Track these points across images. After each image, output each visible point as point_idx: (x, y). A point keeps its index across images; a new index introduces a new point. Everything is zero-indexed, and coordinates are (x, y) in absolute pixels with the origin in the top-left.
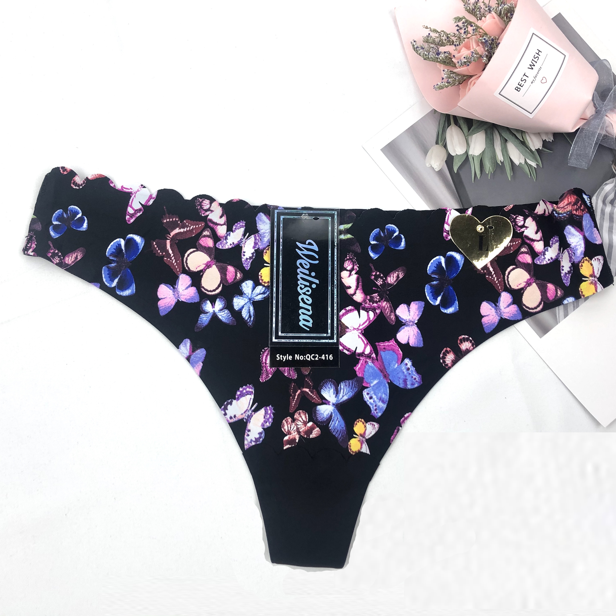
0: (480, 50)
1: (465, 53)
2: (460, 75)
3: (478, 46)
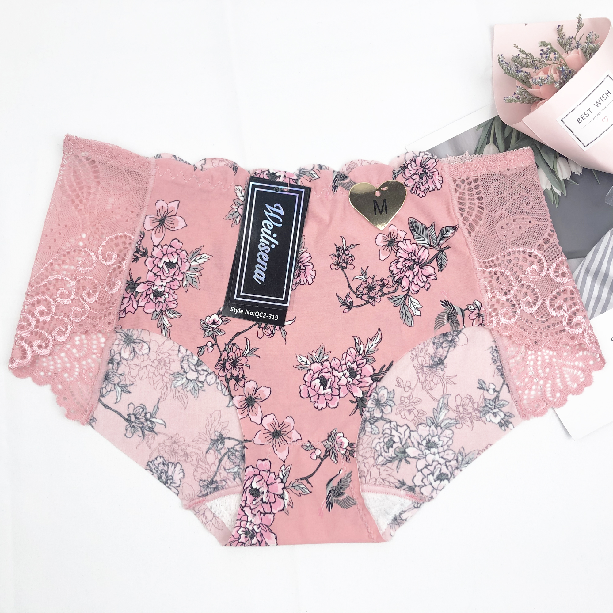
1: (542, 75)
2: (532, 96)
3: (555, 73)
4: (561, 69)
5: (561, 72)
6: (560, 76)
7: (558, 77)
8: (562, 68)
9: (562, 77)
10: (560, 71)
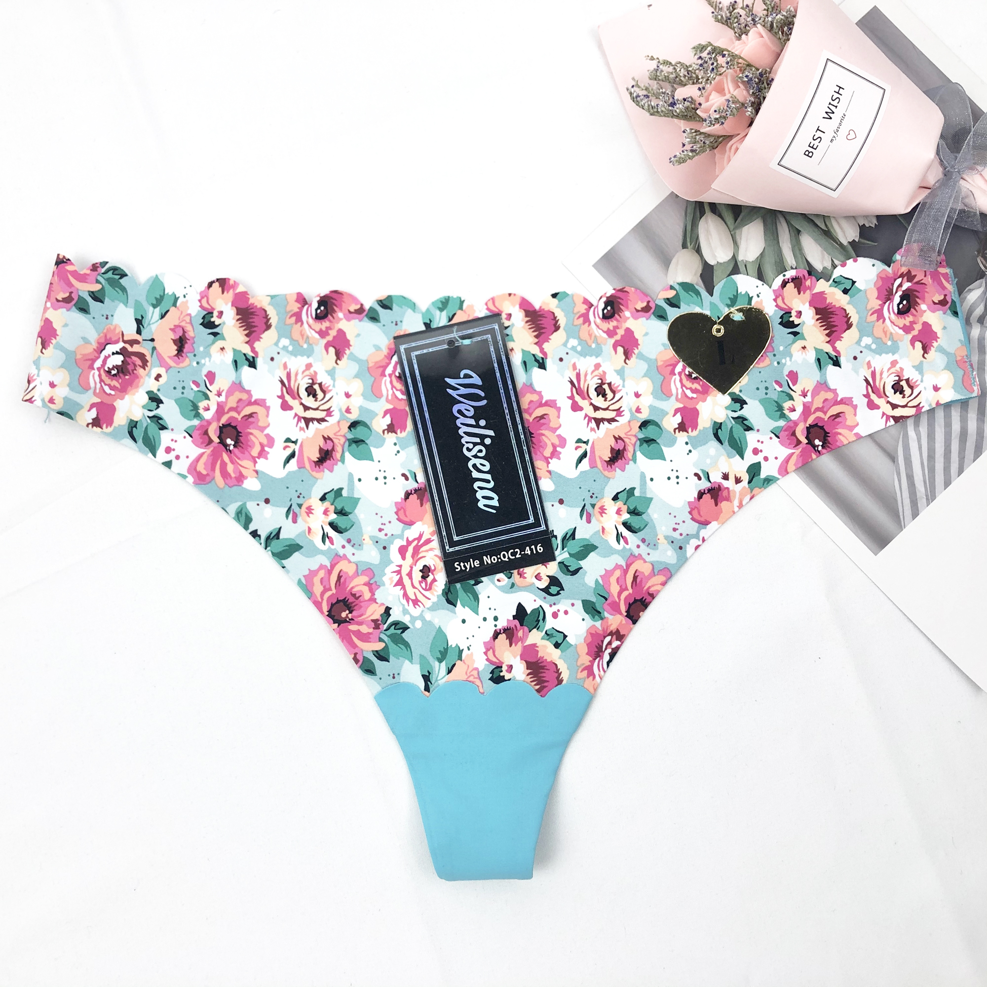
0: (741, 94)
1: (716, 101)
2: (712, 137)
4: (746, 79)
5: (748, 83)
6: (748, 92)
7: (745, 92)
8: (747, 76)
9: (751, 91)
10: (743, 82)
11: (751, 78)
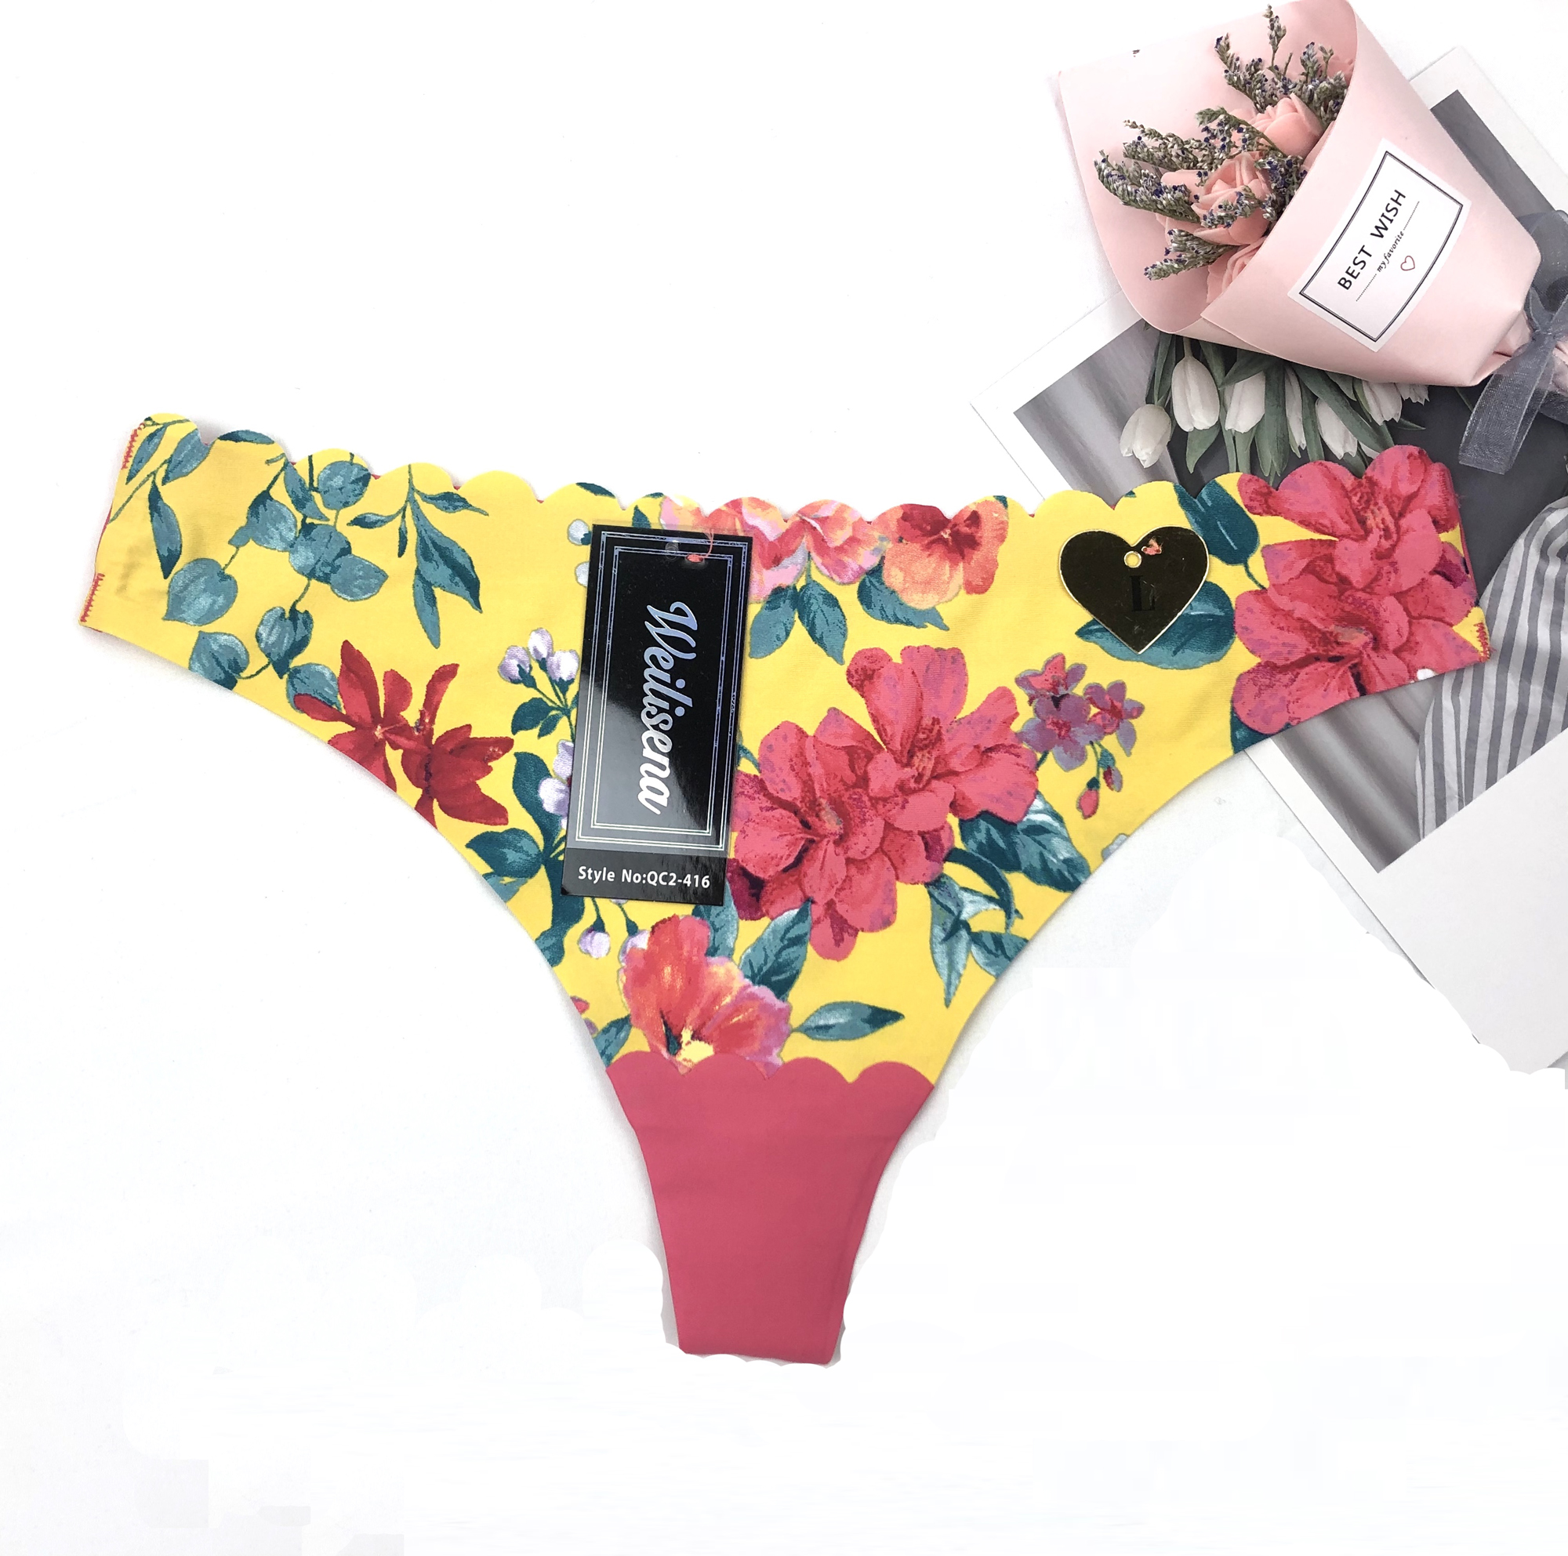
0: (1258, 187)
1: (1222, 193)
2: (1209, 244)
3: (1254, 178)
4: (1268, 167)
6: (1269, 186)
7: (1264, 186)
8: (1270, 163)
9: (1273, 185)
10: (1264, 171)
11: (1277, 166)
